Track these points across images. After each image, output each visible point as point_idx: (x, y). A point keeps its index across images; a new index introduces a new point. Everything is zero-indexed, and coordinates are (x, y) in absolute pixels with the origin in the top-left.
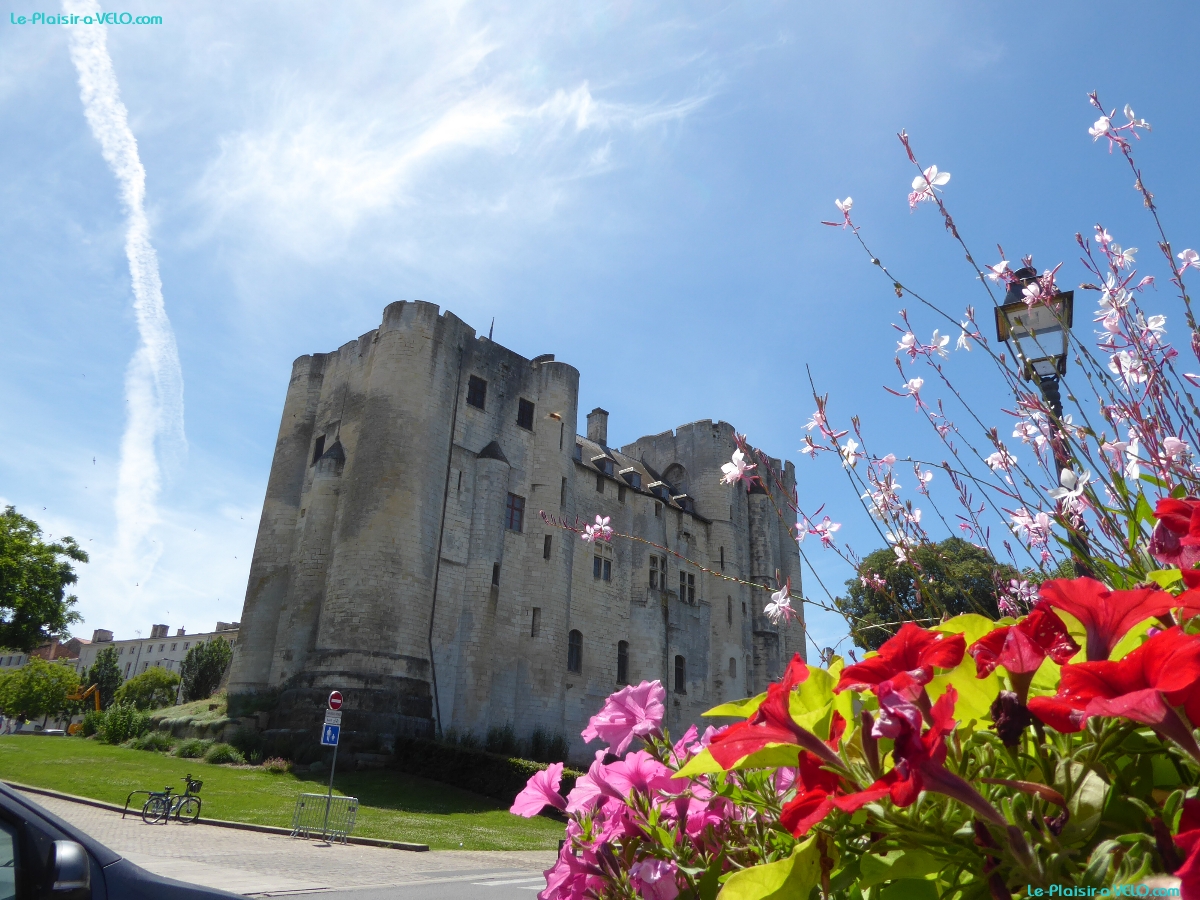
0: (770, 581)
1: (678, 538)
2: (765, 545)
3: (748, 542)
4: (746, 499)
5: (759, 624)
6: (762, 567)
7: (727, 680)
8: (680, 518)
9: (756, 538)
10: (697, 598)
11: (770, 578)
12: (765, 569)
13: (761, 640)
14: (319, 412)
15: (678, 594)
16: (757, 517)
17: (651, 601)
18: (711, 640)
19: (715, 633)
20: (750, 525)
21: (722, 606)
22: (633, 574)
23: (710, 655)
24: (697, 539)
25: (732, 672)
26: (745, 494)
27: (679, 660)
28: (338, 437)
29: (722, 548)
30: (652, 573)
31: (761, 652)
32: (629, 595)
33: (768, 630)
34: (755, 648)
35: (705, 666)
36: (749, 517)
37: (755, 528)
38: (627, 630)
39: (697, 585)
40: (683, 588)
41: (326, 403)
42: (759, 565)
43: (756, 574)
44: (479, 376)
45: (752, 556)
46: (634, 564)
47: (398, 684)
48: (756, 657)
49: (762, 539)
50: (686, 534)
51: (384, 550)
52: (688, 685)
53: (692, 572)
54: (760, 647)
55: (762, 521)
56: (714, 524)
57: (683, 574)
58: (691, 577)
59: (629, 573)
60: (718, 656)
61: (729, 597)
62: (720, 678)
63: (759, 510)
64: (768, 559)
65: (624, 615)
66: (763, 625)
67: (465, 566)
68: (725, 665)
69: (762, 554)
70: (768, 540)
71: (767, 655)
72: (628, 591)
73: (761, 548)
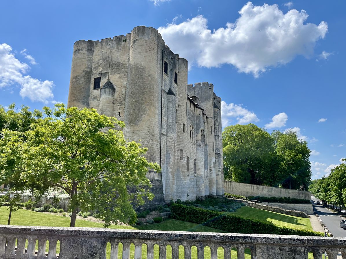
7: (213, 169)
10: (206, 143)
12: (218, 133)
13: (217, 155)
14: (93, 66)
16: (216, 116)
17: (202, 145)
18: (208, 156)
19: (209, 154)
20: (214, 118)
21: (211, 145)
22: (197, 136)
23: (208, 161)
28: (109, 79)
29: (211, 126)
32: (196, 143)
34: (216, 158)
35: (207, 165)
37: (215, 120)
38: (196, 155)
39: (206, 138)
41: (98, 63)
42: (216, 131)
43: (216, 134)
44: (166, 62)
46: (197, 133)
47: (157, 182)
49: (217, 123)
51: (149, 130)
53: (205, 134)
55: (218, 117)
56: (209, 118)
60: (210, 161)
61: (213, 143)
62: (211, 169)
65: (195, 150)
66: (217, 151)
67: (166, 135)
68: (212, 164)
69: (217, 128)
71: (218, 160)
73: (217, 126)
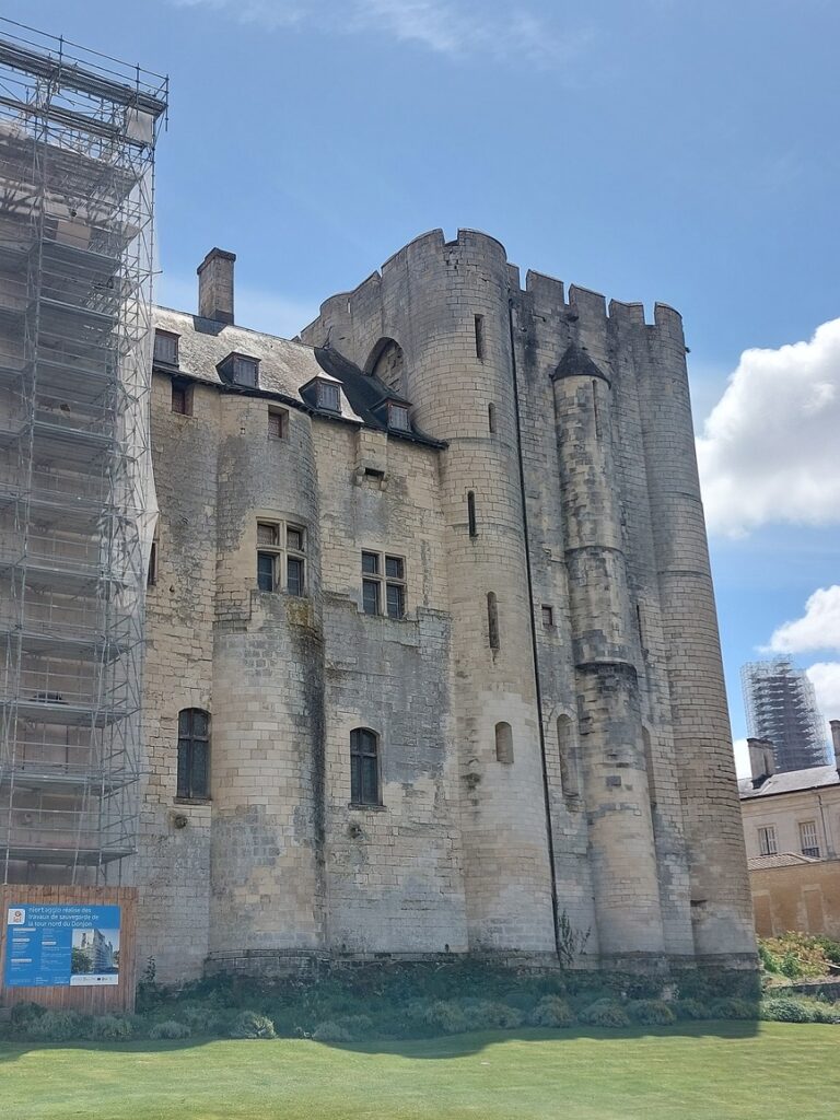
0: (606, 555)
1: (354, 482)
2: (591, 482)
3: (555, 481)
4: (549, 391)
5: (586, 648)
6: (587, 528)
7: (491, 770)
8: (355, 441)
9: (573, 470)
10: (412, 603)
11: (605, 549)
12: (594, 532)
13: (591, 680)
15: (359, 599)
16: (571, 426)
17: (260, 616)
18: (453, 689)
19: (460, 675)
20: (560, 445)
21: (473, 616)
22: (218, 565)
23: (450, 723)
24: (409, 482)
25: (503, 753)
26: (544, 382)
27: (364, 739)
29: (471, 496)
30: (266, 559)
31: (593, 706)
32: (210, 610)
33: (607, 659)
34: (580, 699)
35: (439, 747)
36: (557, 428)
37: (568, 450)
38: (205, 685)
39: (412, 579)
40: (371, 585)
42: (579, 524)
43: (575, 544)
45: (565, 506)
46: (220, 544)
48: (584, 718)
49: (585, 468)
50: (370, 472)
52: (390, 790)
53: (396, 552)
54: (590, 696)
55: (582, 432)
56: (453, 447)
57: (370, 558)
58: (396, 563)
59: (209, 565)
60: (469, 723)
61: (491, 596)
62: (475, 768)
63: (576, 410)
64: (599, 510)
65: (197, 653)
66: (594, 648)
68: (486, 739)
69: (584, 500)
70: (598, 470)
71: (605, 710)
72: (208, 601)
73: (582, 489)
